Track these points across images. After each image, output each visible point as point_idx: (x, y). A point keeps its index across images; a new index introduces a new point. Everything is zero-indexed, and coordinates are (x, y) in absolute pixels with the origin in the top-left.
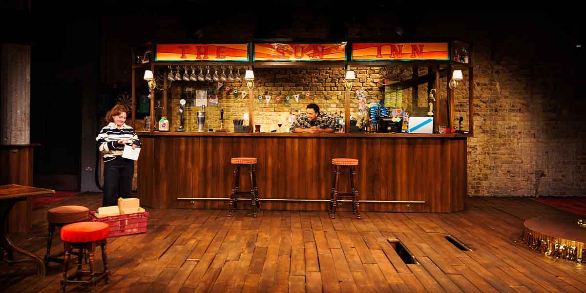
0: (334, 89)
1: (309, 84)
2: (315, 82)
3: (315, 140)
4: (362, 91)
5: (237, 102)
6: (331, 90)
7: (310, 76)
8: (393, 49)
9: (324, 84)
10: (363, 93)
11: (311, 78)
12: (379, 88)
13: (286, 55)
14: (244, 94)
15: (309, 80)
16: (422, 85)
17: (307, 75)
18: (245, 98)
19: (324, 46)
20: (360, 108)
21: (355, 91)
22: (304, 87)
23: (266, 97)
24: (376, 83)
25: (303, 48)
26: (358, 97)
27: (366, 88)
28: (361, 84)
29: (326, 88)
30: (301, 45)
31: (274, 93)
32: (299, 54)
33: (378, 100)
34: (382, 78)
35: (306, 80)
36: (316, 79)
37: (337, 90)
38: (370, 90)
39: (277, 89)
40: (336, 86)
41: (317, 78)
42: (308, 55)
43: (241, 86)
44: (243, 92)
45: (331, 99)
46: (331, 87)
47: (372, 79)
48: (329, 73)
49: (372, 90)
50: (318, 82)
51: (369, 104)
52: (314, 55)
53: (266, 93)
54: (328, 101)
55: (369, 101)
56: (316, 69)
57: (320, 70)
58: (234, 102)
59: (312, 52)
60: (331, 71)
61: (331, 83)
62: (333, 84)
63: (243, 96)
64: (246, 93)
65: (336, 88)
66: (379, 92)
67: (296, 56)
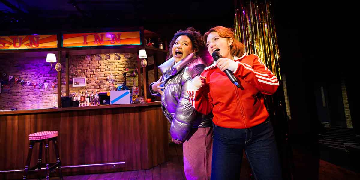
0: (93, 76)
1: (75, 74)
2: (80, 72)
3: (33, 116)
4: (112, 77)
5: (24, 89)
6: (91, 77)
7: (76, 69)
8: (97, 38)
9: (85, 73)
10: (112, 78)
11: (77, 70)
12: (123, 74)
13: (6, 45)
14: (29, 83)
15: (75, 71)
16: (151, 71)
17: (74, 68)
18: (29, 86)
19: (39, 37)
20: (111, 88)
21: (107, 77)
22: (72, 76)
23: (45, 84)
24: (121, 71)
25: (20, 39)
26: (109, 81)
27: (114, 75)
28: (111, 72)
29: (87, 76)
30: (20, 37)
31: (50, 81)
32: (18, 44)
33: (123, 82)
34: (125, 68)
35: (73, 71)
36: (80, 71)
37: (95, 77)
38: (117, 75)
39: (53, 78)
40: (94, 74)
41: (81, 69)
42: (25, 44)
43: (27, 77)
44: (28, 82)
45: (91, 83)
46: (91, 75)
47: (118, 69)
48: (89, 66)
49: (118, 75)
50: (81, 72)
51: (116, 85)
52: (31, 44)
53: (45, 81)
54: (88, 84)
55: (116, 83)
56: (80, 64)
57: (83, 64)
58: (22, 89)
59: (28, 42)
60: (90, 65)
61: (90, 72)
62: (92, 73)
63: (28, 84)
64: (30, 82)
65: (94, 76)
66: (124, 77)
67: (15, 46)
